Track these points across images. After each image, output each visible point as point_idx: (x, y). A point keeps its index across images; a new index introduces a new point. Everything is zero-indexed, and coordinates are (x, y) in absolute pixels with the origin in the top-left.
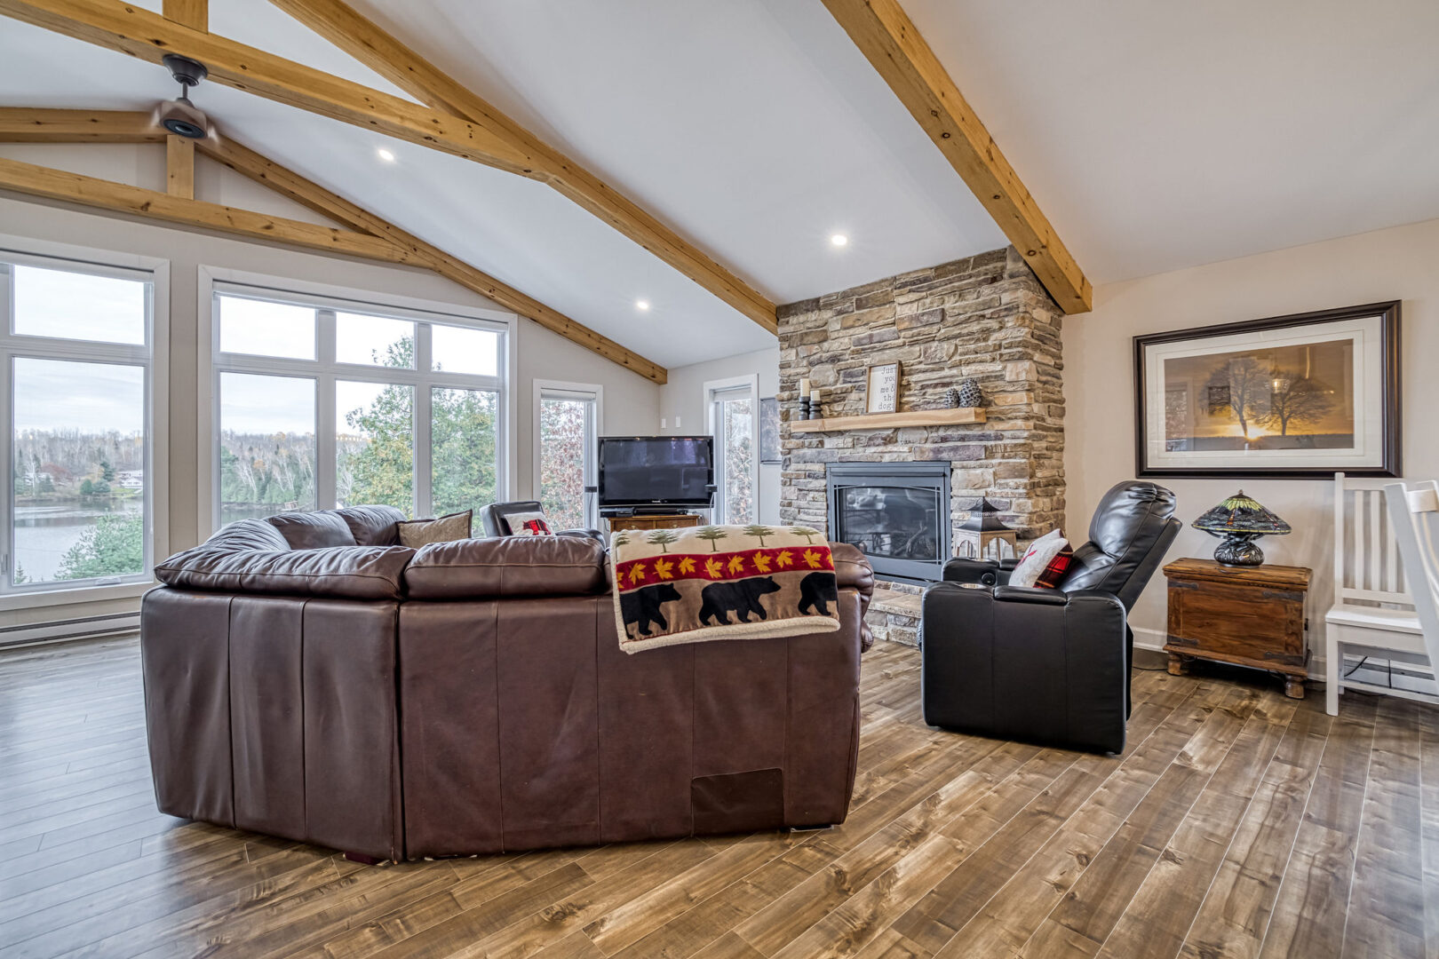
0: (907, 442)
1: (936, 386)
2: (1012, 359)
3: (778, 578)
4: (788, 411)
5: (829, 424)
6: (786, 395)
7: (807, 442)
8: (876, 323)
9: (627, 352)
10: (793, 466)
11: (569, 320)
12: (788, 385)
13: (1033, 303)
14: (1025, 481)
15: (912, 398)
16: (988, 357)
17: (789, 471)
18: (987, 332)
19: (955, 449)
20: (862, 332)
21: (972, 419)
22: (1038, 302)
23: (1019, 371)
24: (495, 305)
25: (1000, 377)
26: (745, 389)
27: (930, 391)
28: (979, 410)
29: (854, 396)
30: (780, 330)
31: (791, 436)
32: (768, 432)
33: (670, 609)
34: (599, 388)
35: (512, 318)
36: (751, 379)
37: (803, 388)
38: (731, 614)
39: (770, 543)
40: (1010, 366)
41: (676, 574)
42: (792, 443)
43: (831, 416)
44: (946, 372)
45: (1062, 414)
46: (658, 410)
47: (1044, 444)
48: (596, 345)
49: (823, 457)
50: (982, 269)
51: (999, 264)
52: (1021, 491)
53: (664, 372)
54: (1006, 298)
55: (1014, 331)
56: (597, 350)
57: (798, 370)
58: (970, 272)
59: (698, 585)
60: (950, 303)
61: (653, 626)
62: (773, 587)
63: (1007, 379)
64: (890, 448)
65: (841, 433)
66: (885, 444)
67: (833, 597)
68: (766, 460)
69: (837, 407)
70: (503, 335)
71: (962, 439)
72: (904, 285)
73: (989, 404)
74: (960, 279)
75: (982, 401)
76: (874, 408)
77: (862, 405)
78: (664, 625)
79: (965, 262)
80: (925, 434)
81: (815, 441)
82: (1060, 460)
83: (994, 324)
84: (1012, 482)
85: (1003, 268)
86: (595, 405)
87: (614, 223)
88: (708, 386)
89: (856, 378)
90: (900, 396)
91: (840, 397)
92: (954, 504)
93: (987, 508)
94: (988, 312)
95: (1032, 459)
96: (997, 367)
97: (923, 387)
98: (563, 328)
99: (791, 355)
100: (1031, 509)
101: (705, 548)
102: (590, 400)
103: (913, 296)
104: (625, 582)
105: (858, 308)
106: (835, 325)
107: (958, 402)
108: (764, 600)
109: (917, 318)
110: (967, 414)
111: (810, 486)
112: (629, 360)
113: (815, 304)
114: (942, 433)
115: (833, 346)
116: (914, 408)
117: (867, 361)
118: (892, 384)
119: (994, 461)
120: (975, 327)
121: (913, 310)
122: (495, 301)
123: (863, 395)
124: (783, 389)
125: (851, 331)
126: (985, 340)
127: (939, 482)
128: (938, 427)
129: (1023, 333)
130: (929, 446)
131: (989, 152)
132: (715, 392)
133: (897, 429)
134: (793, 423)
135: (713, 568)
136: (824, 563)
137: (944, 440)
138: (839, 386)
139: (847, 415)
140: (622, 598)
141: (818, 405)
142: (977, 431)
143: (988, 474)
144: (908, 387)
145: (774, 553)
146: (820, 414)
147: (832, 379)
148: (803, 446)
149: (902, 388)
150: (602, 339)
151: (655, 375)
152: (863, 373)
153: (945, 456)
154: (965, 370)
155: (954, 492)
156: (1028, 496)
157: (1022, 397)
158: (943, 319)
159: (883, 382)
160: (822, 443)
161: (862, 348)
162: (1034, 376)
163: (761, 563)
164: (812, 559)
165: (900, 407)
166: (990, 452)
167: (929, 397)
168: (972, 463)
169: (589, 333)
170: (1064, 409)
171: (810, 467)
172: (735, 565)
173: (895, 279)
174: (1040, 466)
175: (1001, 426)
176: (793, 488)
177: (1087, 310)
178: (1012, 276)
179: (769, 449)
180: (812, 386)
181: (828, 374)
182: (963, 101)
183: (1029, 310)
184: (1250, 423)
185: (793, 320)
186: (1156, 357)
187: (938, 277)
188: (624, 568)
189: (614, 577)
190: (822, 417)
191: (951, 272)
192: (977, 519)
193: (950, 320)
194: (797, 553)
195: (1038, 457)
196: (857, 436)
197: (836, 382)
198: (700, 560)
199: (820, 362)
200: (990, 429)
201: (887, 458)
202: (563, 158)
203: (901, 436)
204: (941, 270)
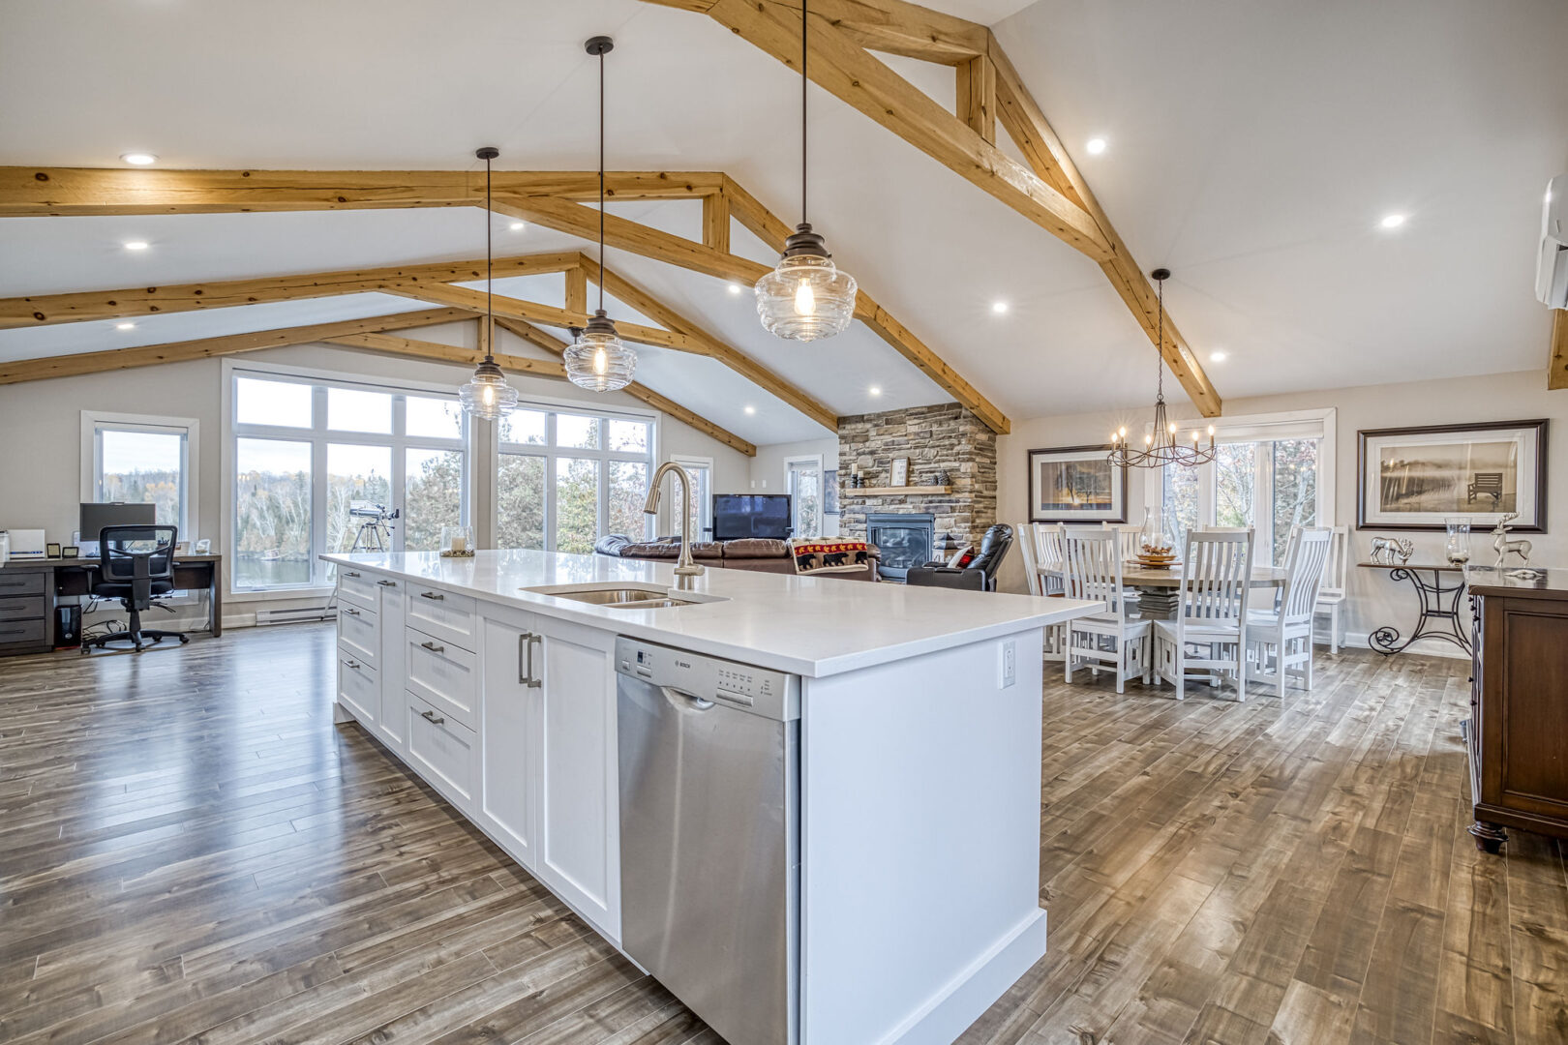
0: (912, 503)
1: (927, 472)
2: (964, 461)
3: (848, 552)
4: (844, 482)
5: (869, 491)
6: (843, 472)
7: (855, 501)
8: (897, 433)
9: (730, 435)
10: (847, 516)
11: (694, 414)
12: (844, 466)
13: (976, 431)
14: (969, 524)
15: (915, 478)
16: (952, 458)
17: (844, 518)
18: (952, 446)
19: (936, 507)
20: (888, 438)
21: (943, 492)
22: (979, 430)
23: (967, 467)
24: (648, 406)
25: (958, 470)
26: (815, 463)
27: (924, 475)
28: (948, 487)
29: (883, 475)
30: (841, 432)
31: (845, 497)
32: (829, 493)
33: (814, 562)
34: (710, 460)
35: (658, 414)
36: (818, 457)
37: (854, 469)
38: (833, 563)
39: (845, 542)
40: (963, 464)
41: (815, 551)
42: (846, 502)
43: (870, 487)
44: (932, 465)
45: (995, 489)
46: (749, 474)
47: (981, 505)
48: (710, 430)
49: (865, 511)
50: (950, 411)
51: (959, 410)
52: (968, 530)
53: (754, 448)
54: (961, 429)
55: (965, 446)
56: (711, 435)
57: (851, 458)
58: (945, 412)
59: (822, 554)
60: (935, 428)
61: (808, 567)
62: (846, 555)
63: (962, 471)
64: (902, 506)
65: (876, 497)
66: (900, 504)
67: (866, 559)
68: (828, 511)
69: (874, 481)
70: (651, 425)
71: (940, 502)
72: (911, 414)
73: (953, 484)
74: (941, 415)
75: (949, 482)
76: (894, 483)
77: (888, 481)
78: (811, 567)
79: (943, 406)
80: (921, 499)
81: (860, 501)
82: (994, 514)
83: (955, 441)
84: (963, 525)
85: (961, 412)
86: (708, 472)
87: (749, 376)
88: (788, 460)
89: (884, 464)
90: (908, 477)
91: (876, 475)
92: (936, 537)
93: (949, 538)
94: (953, 435)
95: (974, 514)
96: (956, 464)
97: (920, 473)
98: (690, 420)
99: (846, 448)
100: (971, 539)
101: (823, 543)
102: (704, 468)
103: (916, 421)
104: (798, 553)
105: (886, 424)
106: (873, 433)
107: (937, 483)
108: (843, 559)
109: (917, 434)
110: (941, 489)
111: (857, 528)
112: (732, 441)
113: (861, 419)
114: (930, 498)
115: (872, 445)
116: (916, 484)
117: (891, 455)
118: (904, 470)
119: (955, 514)
120: (947, 442)
121: (915, 429)
122: (650, 404)
123: (888, 475)
124: (841, 468)
125: (882, 437)
126: (952, 449)
127: (928, 525)
128: (928, 495)
129: (969, 448)
130: (923, 505)
131: (944, 371)
132: (792, 464)
133: (906, 496)
134: (847, 490)
135: (826, 549)
136: (863, 548)
137: (931, 502)
138: (875, 468)
139: (879, 486)
140: (797, 558)
141: (862, 479)
142: (947, 498)
143: (952, 521)
144: (913, 472)
145: (847, 545)
146: (863, 485)
147: (871, 465)
148: (853, 503)
149: (909, 473)
150: (714, 426)
151: (747, 450)
152: (889, 462)
153: (931, 511)
154: (942, 465)
155: (936, 530)
156: (971, 532)
157: (968, 481)
158: (931, 436)
159: (899, 467)
160: (864, 502)
161: (889, 447)
162: (976, 470)
163: (842, 548)
164: (859, 547)
165: (908, 483)
166: (953, 509)
167: (924, 479)
168: (944, 515)
169: (706, 422)
170: (996, 486)
171: (857, 516)
172: (834, 548)
173: (907, 410)
174: (978, 517)
175: (958, 496)
176: (846, 529)
177: (1007, 433)
178: (964, 417)
179: (830, 504)
180: (860, 468)
181: (868, 461)
182: (930, 351)
183: (973, 435)
184: (1075, 496)
185: (848, 427)
186: (1038, 460)
187: (929, 412)
188: (797, 549)
189: (794, 552)
190: (865, 487)
191: (936, 411)
192: (943, 544)
193: (935, 437)
194: (855, 545)
195: (977, 512)
196: (884, 500)
197: (873, 466)
198: (822, 547)
199: (864, 453)
200: (955, 496)
201: (901, 512)
202: (725, 346)
203: (909, 500)
204: (931, 409)
